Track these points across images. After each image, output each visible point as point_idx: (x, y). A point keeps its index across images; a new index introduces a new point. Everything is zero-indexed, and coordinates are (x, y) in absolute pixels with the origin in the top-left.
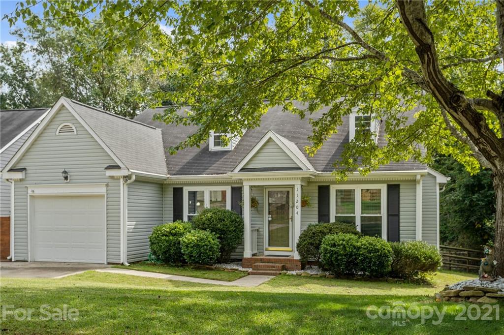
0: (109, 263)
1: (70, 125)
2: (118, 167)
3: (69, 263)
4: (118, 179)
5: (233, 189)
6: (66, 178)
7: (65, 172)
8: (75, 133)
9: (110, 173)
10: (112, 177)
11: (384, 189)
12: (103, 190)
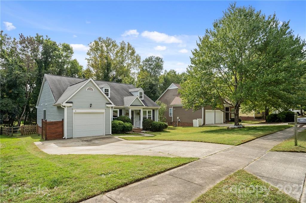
0: (106, 135)
1: (92, 88)
2: (111, 104)
3: (95, 136)
4: (109, 107)
5: (120, 110)
6: (91, 106)
7: (91, 104)
8: (94, 91)
9: (108, 105)
10: (107, 107)
11: (152, 110)
12: (104, 111)
